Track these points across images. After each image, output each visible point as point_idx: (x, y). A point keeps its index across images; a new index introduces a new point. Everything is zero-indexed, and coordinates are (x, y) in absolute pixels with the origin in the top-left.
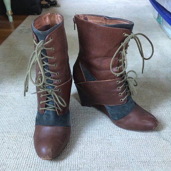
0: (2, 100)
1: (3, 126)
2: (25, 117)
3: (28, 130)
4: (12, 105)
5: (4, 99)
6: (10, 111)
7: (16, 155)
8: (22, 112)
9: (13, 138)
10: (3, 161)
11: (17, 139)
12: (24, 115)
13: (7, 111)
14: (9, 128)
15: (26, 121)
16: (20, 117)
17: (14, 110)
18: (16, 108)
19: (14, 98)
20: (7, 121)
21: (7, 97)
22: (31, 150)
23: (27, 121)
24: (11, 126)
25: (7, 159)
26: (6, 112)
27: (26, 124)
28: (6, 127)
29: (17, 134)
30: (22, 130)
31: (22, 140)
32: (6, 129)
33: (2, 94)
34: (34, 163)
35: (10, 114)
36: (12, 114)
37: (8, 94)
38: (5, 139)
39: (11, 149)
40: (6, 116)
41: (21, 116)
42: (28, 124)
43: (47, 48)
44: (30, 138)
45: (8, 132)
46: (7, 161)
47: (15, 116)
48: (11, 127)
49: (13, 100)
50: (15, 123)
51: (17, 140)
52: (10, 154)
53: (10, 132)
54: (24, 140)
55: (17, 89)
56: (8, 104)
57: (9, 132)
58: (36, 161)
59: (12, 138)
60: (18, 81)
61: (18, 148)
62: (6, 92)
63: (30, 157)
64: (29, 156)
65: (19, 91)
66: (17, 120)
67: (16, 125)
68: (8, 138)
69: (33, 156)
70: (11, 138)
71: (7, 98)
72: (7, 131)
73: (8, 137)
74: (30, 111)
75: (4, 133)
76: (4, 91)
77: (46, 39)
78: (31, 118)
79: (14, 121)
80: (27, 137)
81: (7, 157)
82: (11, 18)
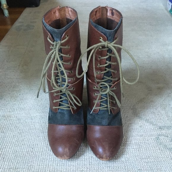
0: (4, 122)
1: (9, 160)
2: (34, 146)
3: (39, 165)
4: (17, 129)
6: (15, 137)
8: (30, 138)
12: (33, 143)
13: (12, 137)
14: (17, 162)
15: (36, 152)
17: (20, 136)
18: (23, 134)
19: (19, 119)
21: (11, 117)
23: (37, 152)
24: (19, 159)
26: (11, 139)
27: (37, 156)
28: (13, 160)
30: (32, 164)
32: (13, 164)
35: (17, 142)
36: (18, 142)
40: (12, 144)
41: (29, 144)
42: (39, 156)
45: (15, 168)
47: (22, 144)
48: (19, 161)
49: (18, 121)
50: (23, 154)
53: (18, 168)
56: (12, 127)
57: (17, 168)
60: (21, 95)
62: (9, 110)
65: (24, 109)
66: (25, 151)
67: (24, 158)
71: (11, 119)
72: (15, 167)
74: (39, 137)
75: (12, 170)
77: (62, 37)
78: (42, 147)
79: (22, 152)
82: (6, 12)
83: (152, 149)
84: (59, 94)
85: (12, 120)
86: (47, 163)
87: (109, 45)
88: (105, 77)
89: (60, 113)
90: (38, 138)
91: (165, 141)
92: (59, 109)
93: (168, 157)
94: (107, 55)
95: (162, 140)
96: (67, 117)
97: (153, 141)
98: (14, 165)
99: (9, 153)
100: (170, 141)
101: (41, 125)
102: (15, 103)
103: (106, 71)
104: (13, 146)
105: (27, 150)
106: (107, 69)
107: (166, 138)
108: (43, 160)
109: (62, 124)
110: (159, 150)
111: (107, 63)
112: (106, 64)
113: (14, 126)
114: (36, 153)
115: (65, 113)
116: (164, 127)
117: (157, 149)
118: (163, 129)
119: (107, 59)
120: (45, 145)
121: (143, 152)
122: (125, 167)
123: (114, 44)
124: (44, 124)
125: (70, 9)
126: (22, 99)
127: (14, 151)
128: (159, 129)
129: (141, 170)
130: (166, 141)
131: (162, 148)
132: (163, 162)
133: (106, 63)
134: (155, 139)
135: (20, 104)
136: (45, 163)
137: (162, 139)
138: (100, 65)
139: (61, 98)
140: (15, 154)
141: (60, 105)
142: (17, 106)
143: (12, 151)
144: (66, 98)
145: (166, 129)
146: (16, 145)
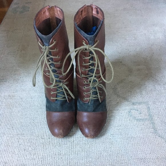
0: (10, 100)
1: (17, 128)
2: (35, 119)
3: (39, 132)
4: (21, 106)
5: (12, 100)
6: (20, 112)
7: (32, 156)
9: (28, 140)
10: (22, 162)
11: (31, 141)
14: (22, 130)
15: (36, 123)
16: (30, 118)
17: (24, 111)
19: (22, 98)
20: (19, 123)
21: (15, 97)
22: (44, 150)
24: (24, 128)
25: (25, 160)
26: (16, 114)
27: (37, 126)
28: (19, 129)
29: (30, 136)
31: (35, 142)
32: (20, 131)
33: (9, 94)
34: (48, 163)
36: (23, 116)
37: (15, 93)
38: (21, 142)
39: (27, 151)
40: (18, 117)
41: (31, 117)
42: (38, 126)
43: (51, 49)
44: (42, 139)
45: (22, 134)
46: (25, 162)
47: (26, 118)
49: (21, 100)
50: (27, 124)
51: (31, 142)
52: (27, 155)
53: (24, 134)
54: (37, 142)
55: (22, 88)
57: (23, 134)
58: (50, 161)
59: (27, 140)
61: (33, 150)
62: (13, 91)
63: (45, 157)
64: (43, 157)
66: (28, 122)
67: (28, 127)
68: (23, 140)
69: (47, 157)
70: (26, 140)
71: (15, 98)
72: (21, 133)
73: (22, 139)
74: (38, 112)
75: (19, 135)
76: (11, 91)
80: (39, 139)
81: (25, 158)
83: (124, 120)
85: (16, 99)
86: (45, 130)
87: (90, 48)
88: (89, 73)
90: (37, 113)
91: (135, 114)
93: (135, 125)
94: (90, 56)
95: (133, 113)
97: (126, 114)
99: (16, 124)
100: (139, 114)
101: (39, 103)
102: (17, 85)
103: (90, 69)
104: (19, 118)
105: (30, 122)
106: (90, 67)
107: (136, 111)
108: (42, 129)
110: (129, 121)
111: (90, 62)
113: (18, 104)
114: (37, 124)
116: (136, 103)
117: (128, 120)
118: (135, 105)
119: (90, 59)
120: (42, 117)
121: (116, 122)
123: (94, 47)
124: (42, 102)
125: (58, 9)
126: (23, 82)
127: (20, 122)
128: (133, 104)
130: (136, 114)
131: (132, 119)
132: (131, 129)
133: (89, 62)
134: (127, 112)
135: (21, 86)
136: (43, 130)
137: (133, 112)
138: (85, 63)
140: (21, 124)
142: (19, 88)
143: (18, 122)
145: (138, 104)
146: (21, 118)
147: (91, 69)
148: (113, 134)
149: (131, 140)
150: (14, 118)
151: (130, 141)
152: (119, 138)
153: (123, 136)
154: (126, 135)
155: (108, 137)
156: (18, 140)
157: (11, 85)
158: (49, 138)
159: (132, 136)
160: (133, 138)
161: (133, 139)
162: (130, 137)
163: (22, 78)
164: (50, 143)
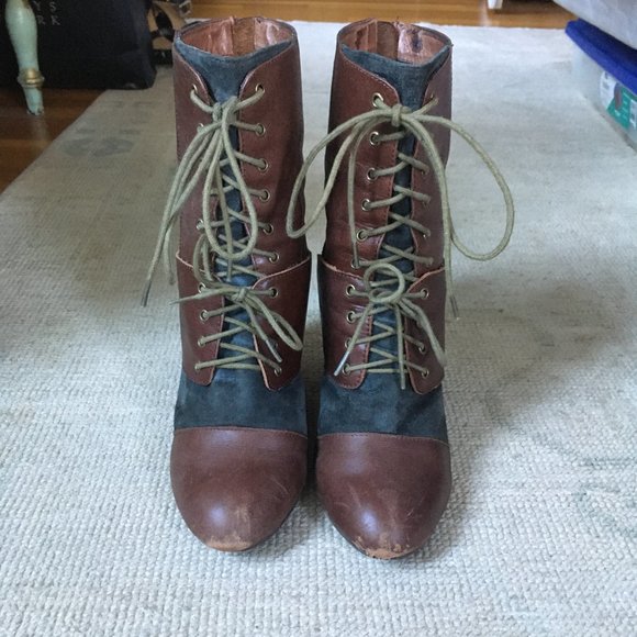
0: (8, 431)
1: (18, 556)
2: (117, 512)
3: (135, 576)
4: (54, 454)
5: (17, 429)
6: (46, 482)
8: (104, 486)
9: (70, 614)
11: (85, 620)
12: (113, 503)
13: (35, 481)
14: (47, 562)
15: (123, 531)
16: (92, 510)
17: (66, 479)
18: (75, 471)
20: (36, 532)
21: (33, 417)
23: (127, 530)
24: (58, 553)
26: (28, 488)
27: (126, 544)
28: (33, 557)
29: (85, 593)
30: (107, 573)
31: (109, 624)
32: (33, 568)
33: (9, 406)
35: (50, 499)
36: (57, 499)
37: (34, 404)
40: (33, 504)
41: (97, 505)
42: (134, 544)
45: (42, 584)
47: (73, 506)
48: (55, 561)
49: (59, 431)
50: (75, 538)
51: (89, 624)
53: (52, 584)
54: (119, 623)
55: (73, 383)
56: (36, 449)
57: (47, 582)
59: (65, 615)
62: (26, 394)
66: (83, 526)
67: (78, 550)
68: (44, 614)
70: (60, 615)
71: (34, 421)
72: (40, 579)
73: (43, 608)
74: (136, 482)
75: (27, 589)
76: (19, 394)
78: (147, 514)
79: (71, 530)
80: (131, 608)
82: (35, 99)
83: (560, 530)
84: (220, 311)
85: (38, 428)
86: (165, 568)
87: (404, 117)
88: (387, 247)
89: (220, 383)
90: (132, 486)
91: (609, 506)
92: (216, 368)
93: (620, 556)
94: (398, 160)
95: (596, 501)
96: (244, 396)
97: (564, 505)
98: (38, 573)
99: (20, 532)
100: (628, 506)
101: (147, 445)
102: (51, 371)
103: (393, 226)
104: (38, 510)
105: (91, 525)
106: (396, 216)
107: (612, 494)
108: (151, 560)
109: (226, 425)
110: (586, 536)
111: (398, 193)
112: (393, 196)
113: (44, 445)
114: (125, 536)
115: (241, 382)
116: (602, 460)
117: (579, 532)
118: (598, 468)
119: (397, 178)
120: (157, 508)
121: (527, 538)
122: (461, 586)
124: (158, 441)
125: (270, 24)
126: (79, 362)
127: (39, 526)
128: (586, 465)
129: (523, 597)
130: (613, 505)
131: (599, 529)
132: (604, 573)
133: (394, 193)
134: (571, 499)
135: (70, 375)
136: (157, 568)
137: (598, 499)
138: (372, 200)
139: (226, 326)
140: (42, 537)
141: (222, 354)
142: (59, 383)
143: (30, 527)
144: (247, 327)
145: (610, 467)
146: (47, 508)
147: (397, 230)
148: (519, 595)
149: (620, 629)
150: (11, 508)
151: (615, 631)
152: (552, 615)
153: (575, 607)
154: (588, 600)
155: (497, 608)
156: (18, 613)
157: (22, 370)
158: (189, 609)
159: (618, 607)
160: (627, 619)
161: (629, 624)
162: (613, 614)
163: (75, 349)
164: (191, 631)
